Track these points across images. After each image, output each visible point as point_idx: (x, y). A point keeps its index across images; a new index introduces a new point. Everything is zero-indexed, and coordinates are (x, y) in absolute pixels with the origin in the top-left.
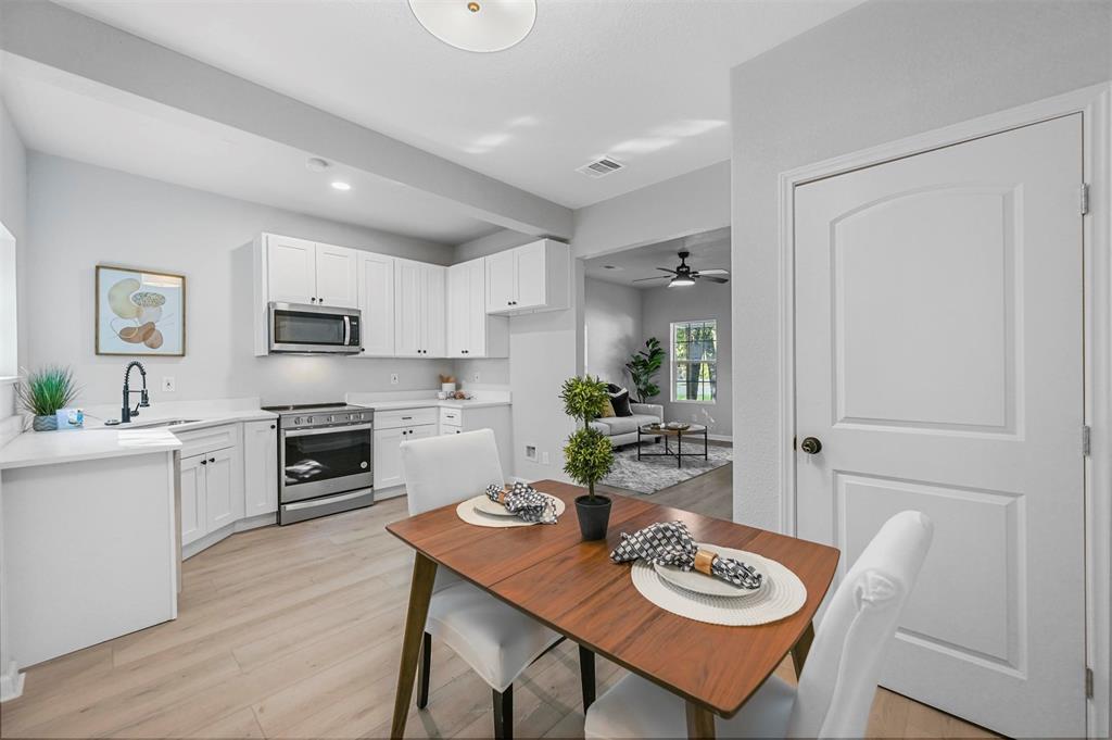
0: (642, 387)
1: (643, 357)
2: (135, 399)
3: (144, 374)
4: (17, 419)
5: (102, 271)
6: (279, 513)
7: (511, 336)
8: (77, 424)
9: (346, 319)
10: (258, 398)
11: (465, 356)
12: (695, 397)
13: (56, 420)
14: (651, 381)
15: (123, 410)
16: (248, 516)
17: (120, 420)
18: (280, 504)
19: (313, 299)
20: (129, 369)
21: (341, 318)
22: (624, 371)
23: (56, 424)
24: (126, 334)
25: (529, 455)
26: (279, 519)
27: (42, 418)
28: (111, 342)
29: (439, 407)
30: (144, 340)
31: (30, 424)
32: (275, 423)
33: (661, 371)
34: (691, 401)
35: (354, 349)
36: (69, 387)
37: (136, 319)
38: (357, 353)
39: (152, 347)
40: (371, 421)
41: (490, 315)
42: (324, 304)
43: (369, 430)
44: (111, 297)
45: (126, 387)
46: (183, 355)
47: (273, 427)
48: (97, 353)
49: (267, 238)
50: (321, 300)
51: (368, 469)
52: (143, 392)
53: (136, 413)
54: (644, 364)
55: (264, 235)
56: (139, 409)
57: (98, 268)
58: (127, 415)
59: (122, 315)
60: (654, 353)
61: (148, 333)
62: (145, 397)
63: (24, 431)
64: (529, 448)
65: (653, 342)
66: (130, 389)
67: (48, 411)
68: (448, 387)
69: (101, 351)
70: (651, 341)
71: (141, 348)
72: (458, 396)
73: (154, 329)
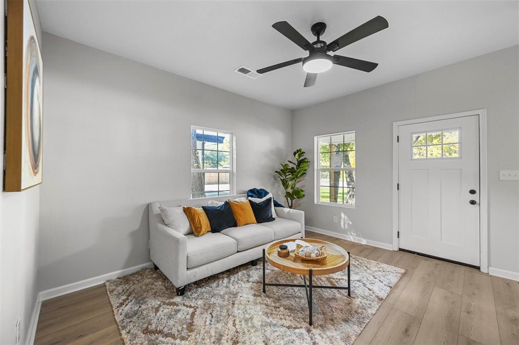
0: (290, 190)
1: (291, 166)
12: (336, 199)
14: (298, 186)
22: (275, 178)
33: (307, 177)
34: (333, 204)
54: (292, 171)
60: (300, 162)
65: (299, 152)
70: (298, 151)
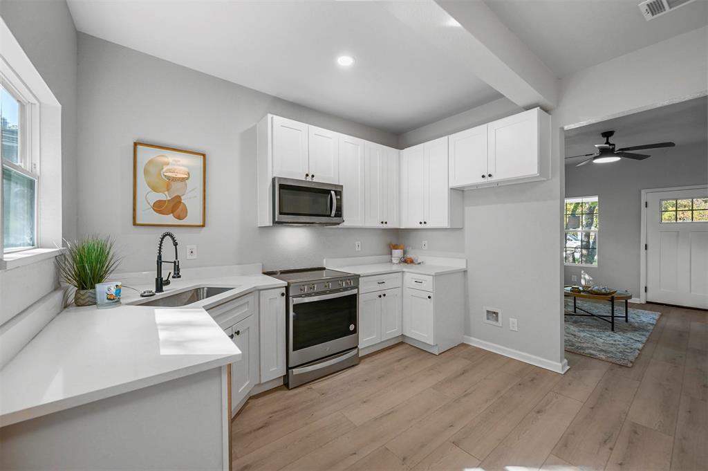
2: (167, 271)
3: (176, 244)
4: (58, 296)
5: (139, 147)
6: (286, 377)
7: (466, 208)
8: (114, 300)
9: (333, 193)
10: (261, 264)
11: (423, 226)
13: (95, 294)
15: (157, 280)
16: (262, 382)
17: (154, 290)
18: (288, 368)
19: (307, 175)
20: (162, 239)
21: (328, 192)
23: (95, 298)
24: (159, 207)
25: (488, 319)
26: (286, 383)
27: (82, 292)
28: (147, 215)
29: (403, 272)
30: (172, 213)
31: (71, 299)
32: (284, 290)
35: (337, 220)
36: (109, 258)
37: (166, 193)
38: (339, 224)
39: (179, 218)
40: (357, 287)
41: (451, 189)
42: (315, 180)
43: (356, 295)
44: (146, 172)
45: (160, 257)
46: (203, 226)
47: (283, 294)
48: (135, 224)
49: (272, 118)
50: (313, 176)
51: (355, 331)
52: (175, 262)
53: (168, 282)
55: (270, 116)
56: (170, 279)
57: (135, 144)
58: (160, 284)
59: (155, 189)
61: (174, 206)
62: (177, 268)
63: (65, 307)
64: (488, 311)
66: (163, 260)
67: (88, 284)
68: (397, 253)
69: (138, 222)
71: (170, 219)
72: (406, 261)
73: (180, 202)
